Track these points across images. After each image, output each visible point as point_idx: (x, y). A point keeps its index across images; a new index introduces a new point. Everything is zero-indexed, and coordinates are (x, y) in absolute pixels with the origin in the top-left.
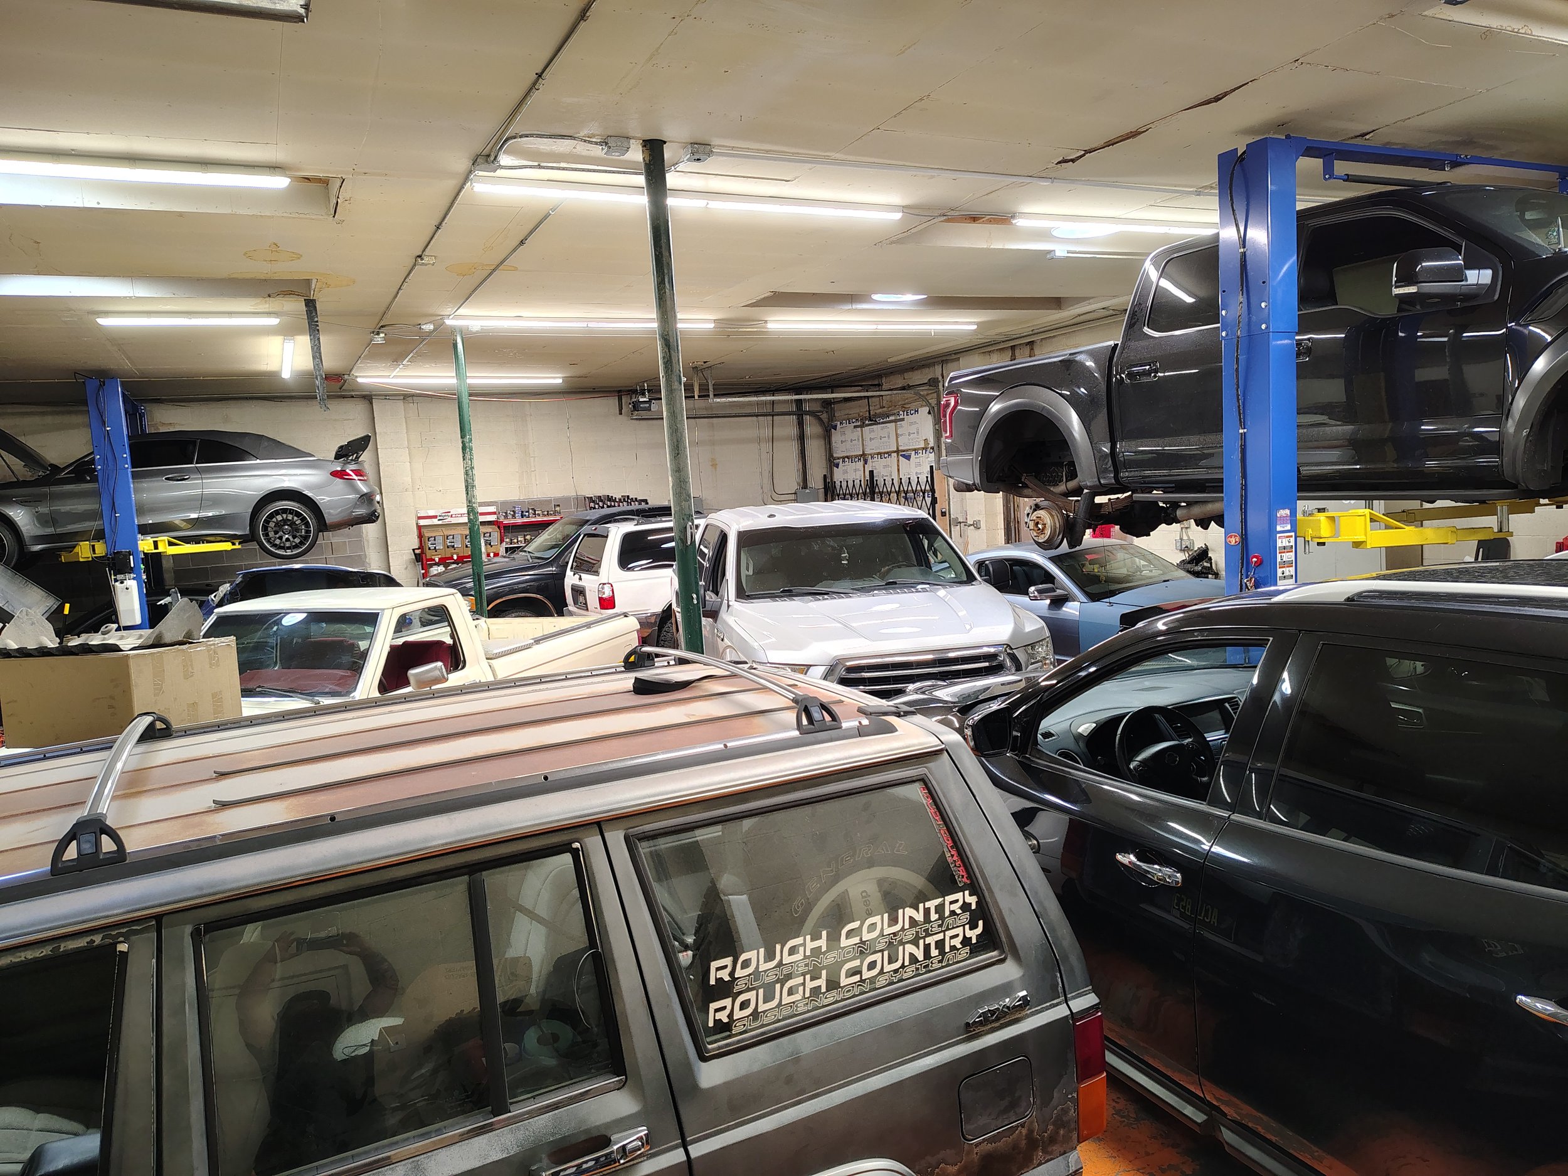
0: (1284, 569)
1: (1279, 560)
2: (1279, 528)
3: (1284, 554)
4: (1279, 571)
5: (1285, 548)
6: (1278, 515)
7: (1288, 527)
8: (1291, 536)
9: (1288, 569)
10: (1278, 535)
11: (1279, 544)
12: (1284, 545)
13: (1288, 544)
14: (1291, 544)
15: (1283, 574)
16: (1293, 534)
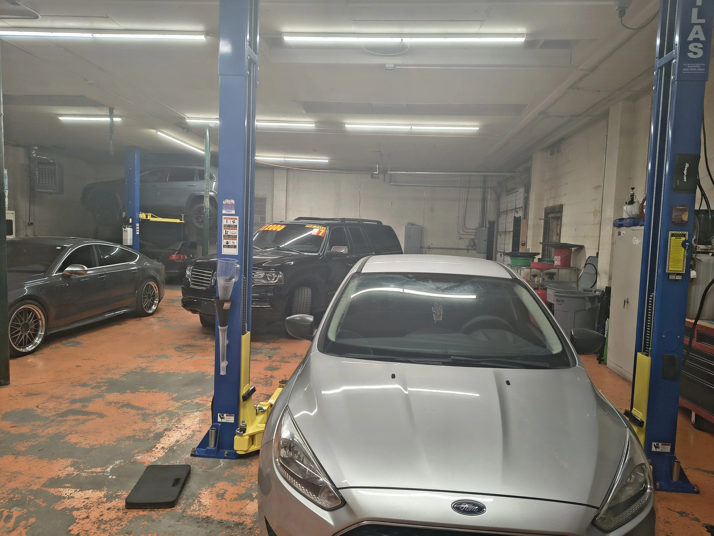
0: (228, 241)
1: (224, 233)
2: (224, 212)
3: (229, 230)
4: (224, 242)
5: (229, 226)
6: (224, 203)
7: (233, 212)
8: (236, 219)
9: (232, 241)
10: (223, 217)
11: (224, 222)
12: (229, 223)
13: (232, 224)
14: (235, 224)
15: (227, 243)
16: (238, 217)
